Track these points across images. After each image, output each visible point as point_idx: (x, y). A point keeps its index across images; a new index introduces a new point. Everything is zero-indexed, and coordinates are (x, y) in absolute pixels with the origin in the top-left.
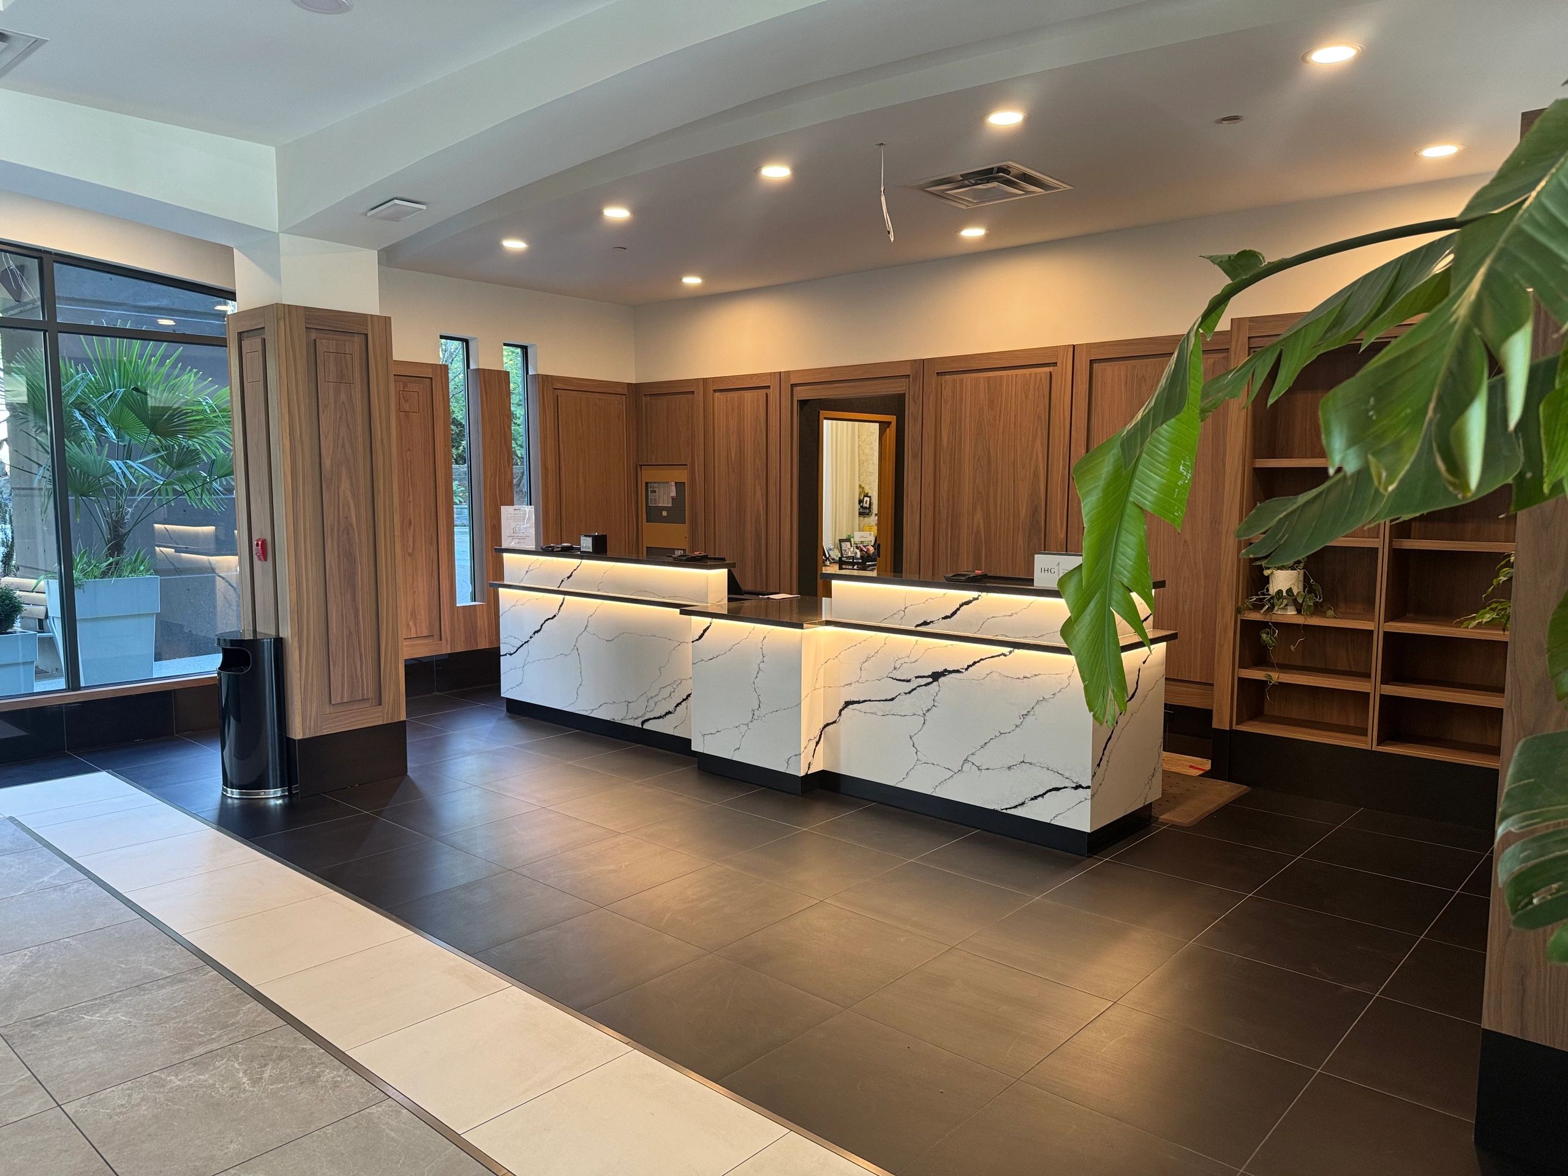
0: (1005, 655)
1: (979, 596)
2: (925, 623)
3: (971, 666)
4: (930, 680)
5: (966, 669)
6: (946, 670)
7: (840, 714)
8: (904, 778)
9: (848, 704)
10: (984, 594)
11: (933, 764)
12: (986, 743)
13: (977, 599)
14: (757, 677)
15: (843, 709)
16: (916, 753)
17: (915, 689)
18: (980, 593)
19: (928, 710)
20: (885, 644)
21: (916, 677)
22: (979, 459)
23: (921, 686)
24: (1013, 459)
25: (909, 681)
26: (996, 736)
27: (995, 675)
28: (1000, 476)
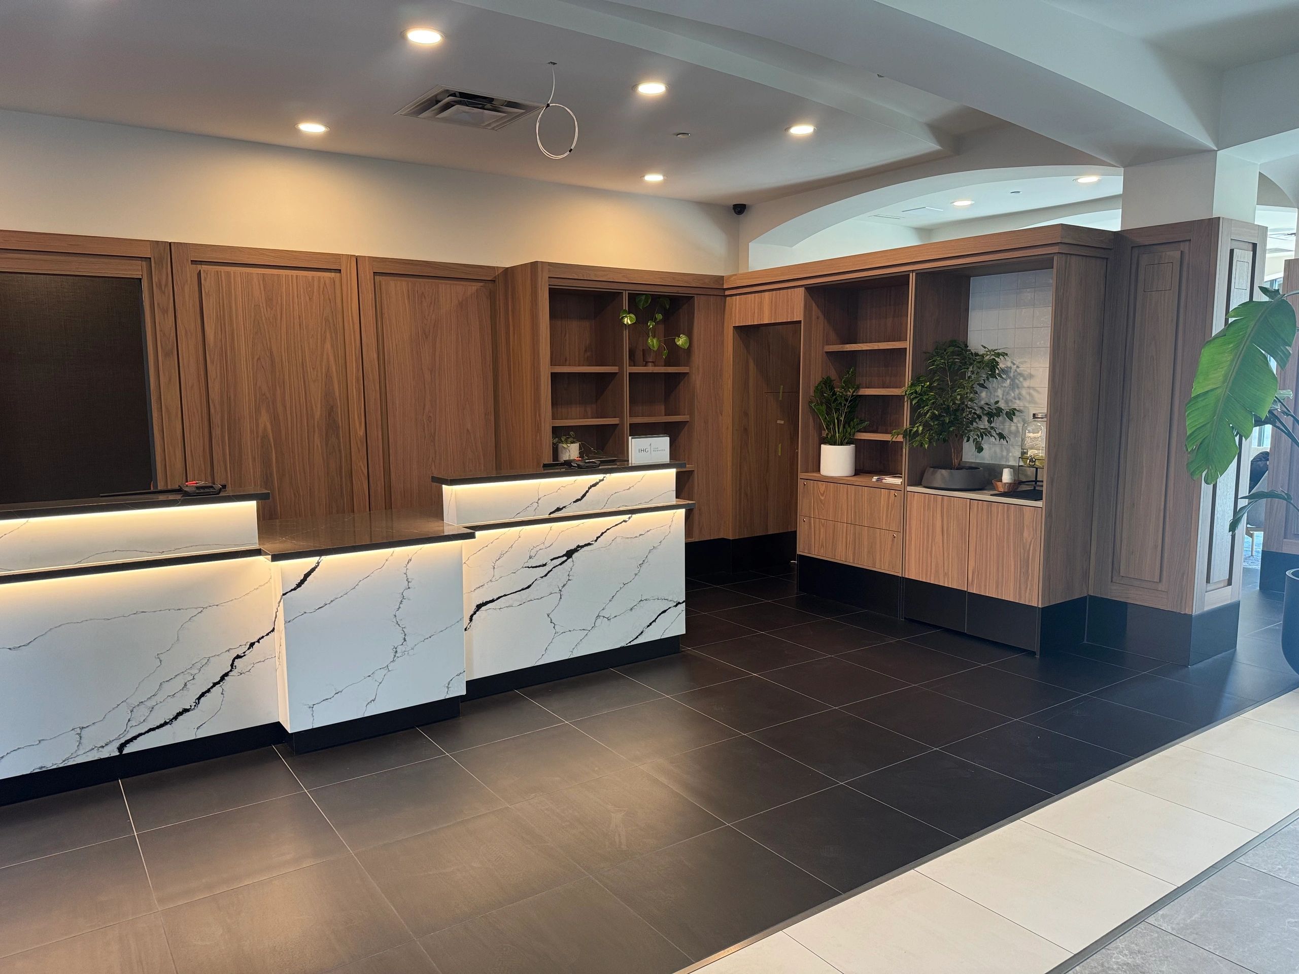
0: (625, 521)
1: (604, 477)
2: (558, 509)
3: (599, 537)
4: (565, 558)
5: (596, 541)
6: (579, 546)
7: (471, 619)
8: (543, 655)
9: (479, 607)
10: (608, 475)
11: (570, 631)
12: (613, 597)
13: (603, 480)
14: (399, 607)
15: (475, 613)
16: (554, 627)
17: (551, 570)
18: (605, 475)
19: (564, 586)
20: (520, 537)
21: (552, 560)
22: (259, 359)
23: (557, 566)
24: (301, 360)
25: (544, 565)
26: (621, 588)
27: (618, 540)
28: (287, 377)
